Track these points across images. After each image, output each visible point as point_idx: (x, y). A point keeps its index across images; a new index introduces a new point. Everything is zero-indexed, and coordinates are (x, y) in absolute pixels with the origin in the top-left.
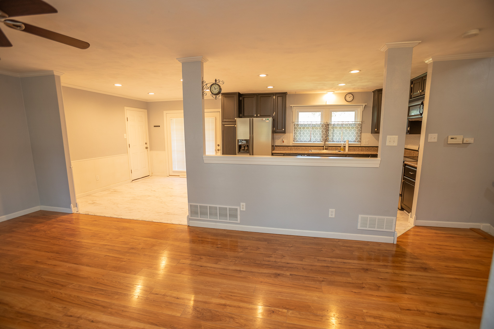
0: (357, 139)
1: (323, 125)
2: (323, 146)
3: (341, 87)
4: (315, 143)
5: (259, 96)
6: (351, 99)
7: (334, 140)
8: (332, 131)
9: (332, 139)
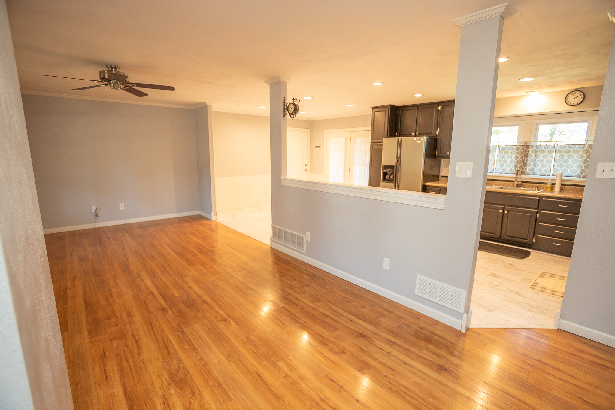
0: (584, 172)
1: (520, 147)
2: (514, 181)
3: (525, 83)
4: (502, 175)
6: (580, 99)
7: (537, 172)
8: (533, 157)
9: (532, 170)
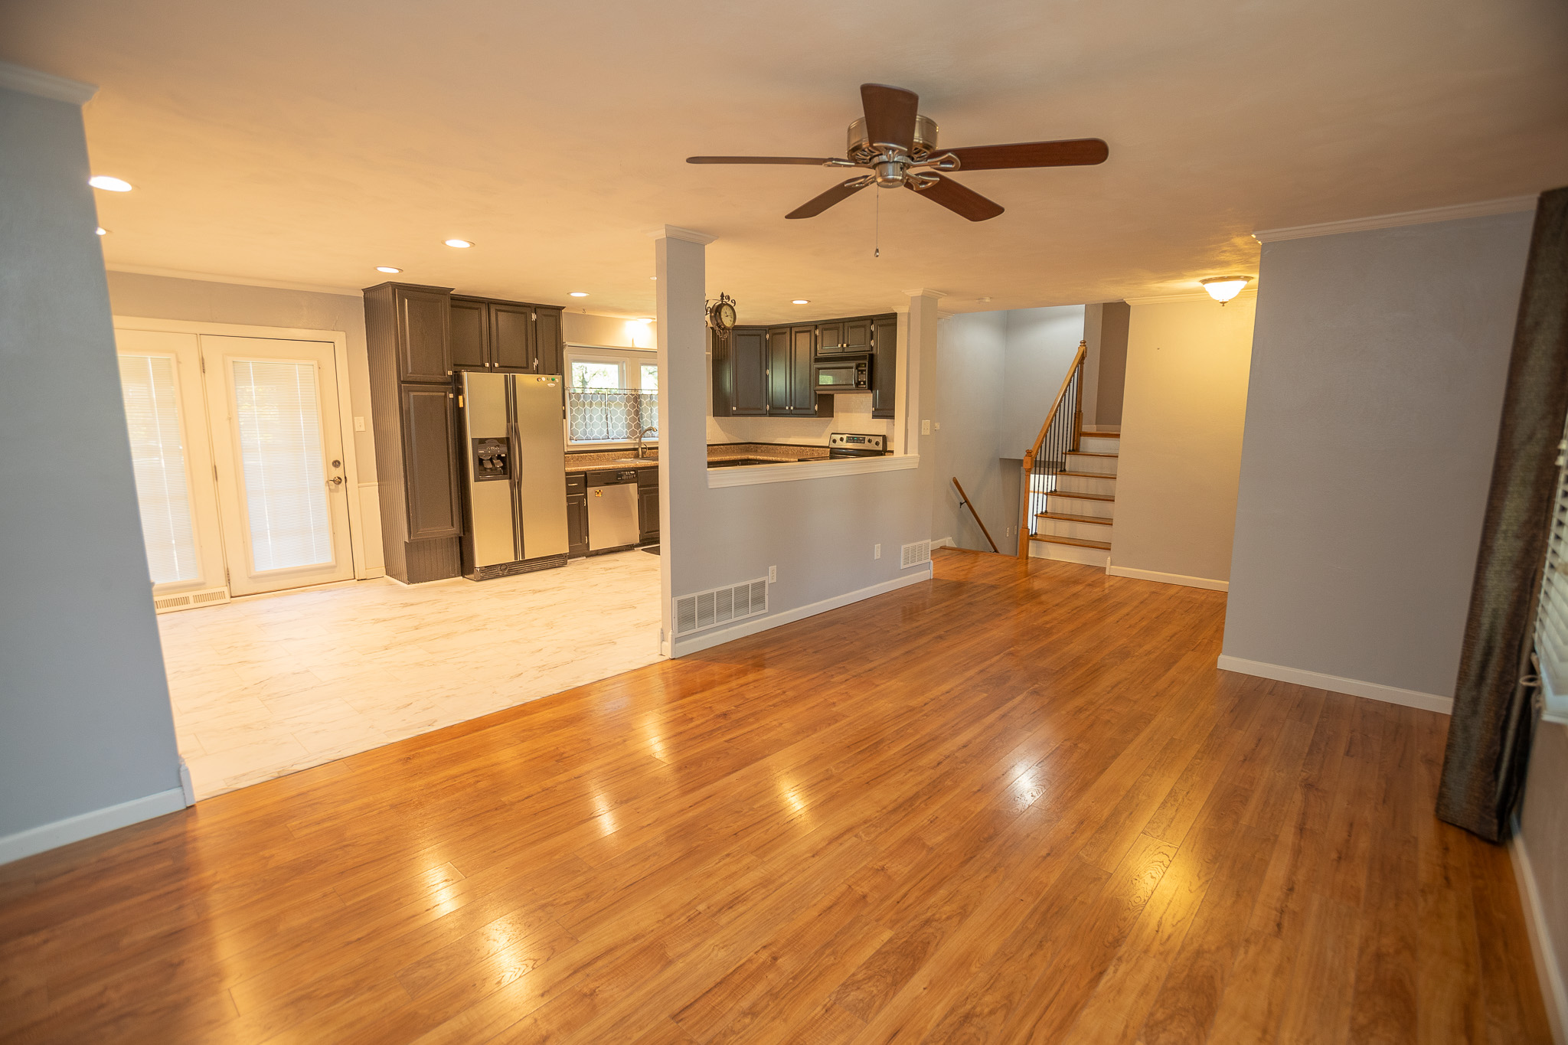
5: (492, 306)
